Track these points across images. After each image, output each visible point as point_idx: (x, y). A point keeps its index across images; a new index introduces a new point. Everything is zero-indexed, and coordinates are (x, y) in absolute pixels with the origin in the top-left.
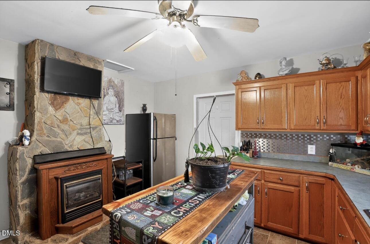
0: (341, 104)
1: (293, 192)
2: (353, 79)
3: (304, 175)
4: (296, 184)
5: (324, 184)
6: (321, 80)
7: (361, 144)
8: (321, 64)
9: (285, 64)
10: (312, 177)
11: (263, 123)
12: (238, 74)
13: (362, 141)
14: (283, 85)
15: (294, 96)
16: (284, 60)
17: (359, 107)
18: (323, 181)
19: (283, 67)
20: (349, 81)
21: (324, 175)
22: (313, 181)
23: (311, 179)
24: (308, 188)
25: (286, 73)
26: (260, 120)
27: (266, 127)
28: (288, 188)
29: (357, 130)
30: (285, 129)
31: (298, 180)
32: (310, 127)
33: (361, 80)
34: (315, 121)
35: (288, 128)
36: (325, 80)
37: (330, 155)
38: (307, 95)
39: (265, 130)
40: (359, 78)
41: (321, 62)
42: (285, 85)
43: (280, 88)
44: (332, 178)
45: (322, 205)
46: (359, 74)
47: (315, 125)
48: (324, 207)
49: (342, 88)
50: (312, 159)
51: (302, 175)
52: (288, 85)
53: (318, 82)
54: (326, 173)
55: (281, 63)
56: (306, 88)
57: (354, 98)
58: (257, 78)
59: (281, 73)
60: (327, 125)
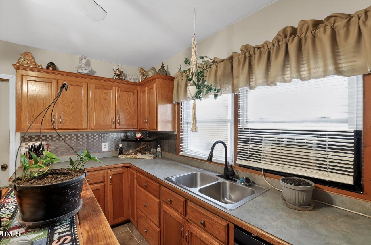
0: (128, 109)
1: (99, 189)
2: (135, 91)
3: (108, 170)
4: (102, 180)
5: (122, 173)
6: (117, 87)
7: (140, 138)
8: (115, 73)
9: (85, 63)
10: (114, 169)
11: (60, 123)
12: (20, 55)
13: (140, 136)
14: (84, 84)
15: (94, 96)
16: (84, 58)
17: (138, 112)
18: (122, 170)
19: (83, 65)
20: (133, 92)
21: (123, 165)
22: (116, 173)
23: (114, 171)
24: (112, 181)
25: (86, 72)
26: (56, 119)
27: (65, 127)
28: (94, 187)
29: (137, 129)
30: (86, 129)
31: (104, 176)
32: (108, 127)
33: (141, 93)
34: (112, 121)
35: (89, 128)
36: (119, 88)
37: (120, 149)
38: (106, 98)
39: (62, 131)
40: (139, 91)
41: (116, 72)
42: (86, 84)
43: (80, 86)
44: (129, 166)
45: (122, 191)
46: (138, 88)
47: (111, 125)
48: (123, 192)
49: (129, 96)
50: (105, 155)
51: (106, 171)
52: (89, 84)
53: (114, 88)
54: (124, 163)
55: (81, 60)
56: (105, 91)
57: (136, 105)
58: (51, 68)
59: (80, 71)
60: (120, 125)
